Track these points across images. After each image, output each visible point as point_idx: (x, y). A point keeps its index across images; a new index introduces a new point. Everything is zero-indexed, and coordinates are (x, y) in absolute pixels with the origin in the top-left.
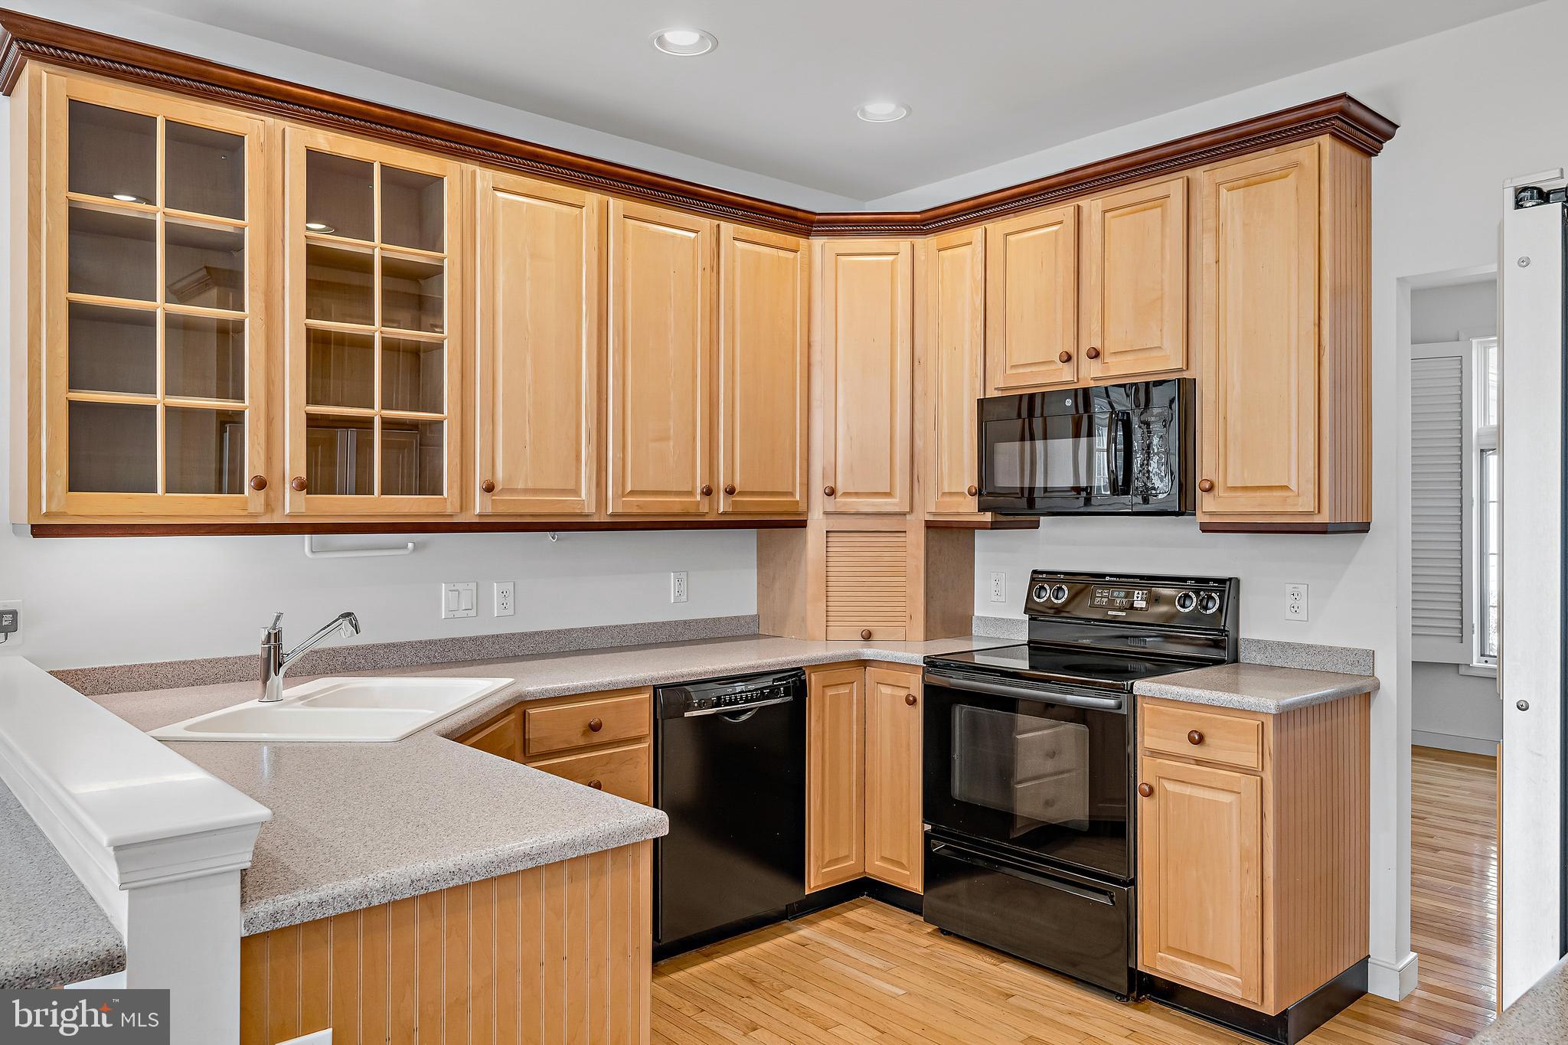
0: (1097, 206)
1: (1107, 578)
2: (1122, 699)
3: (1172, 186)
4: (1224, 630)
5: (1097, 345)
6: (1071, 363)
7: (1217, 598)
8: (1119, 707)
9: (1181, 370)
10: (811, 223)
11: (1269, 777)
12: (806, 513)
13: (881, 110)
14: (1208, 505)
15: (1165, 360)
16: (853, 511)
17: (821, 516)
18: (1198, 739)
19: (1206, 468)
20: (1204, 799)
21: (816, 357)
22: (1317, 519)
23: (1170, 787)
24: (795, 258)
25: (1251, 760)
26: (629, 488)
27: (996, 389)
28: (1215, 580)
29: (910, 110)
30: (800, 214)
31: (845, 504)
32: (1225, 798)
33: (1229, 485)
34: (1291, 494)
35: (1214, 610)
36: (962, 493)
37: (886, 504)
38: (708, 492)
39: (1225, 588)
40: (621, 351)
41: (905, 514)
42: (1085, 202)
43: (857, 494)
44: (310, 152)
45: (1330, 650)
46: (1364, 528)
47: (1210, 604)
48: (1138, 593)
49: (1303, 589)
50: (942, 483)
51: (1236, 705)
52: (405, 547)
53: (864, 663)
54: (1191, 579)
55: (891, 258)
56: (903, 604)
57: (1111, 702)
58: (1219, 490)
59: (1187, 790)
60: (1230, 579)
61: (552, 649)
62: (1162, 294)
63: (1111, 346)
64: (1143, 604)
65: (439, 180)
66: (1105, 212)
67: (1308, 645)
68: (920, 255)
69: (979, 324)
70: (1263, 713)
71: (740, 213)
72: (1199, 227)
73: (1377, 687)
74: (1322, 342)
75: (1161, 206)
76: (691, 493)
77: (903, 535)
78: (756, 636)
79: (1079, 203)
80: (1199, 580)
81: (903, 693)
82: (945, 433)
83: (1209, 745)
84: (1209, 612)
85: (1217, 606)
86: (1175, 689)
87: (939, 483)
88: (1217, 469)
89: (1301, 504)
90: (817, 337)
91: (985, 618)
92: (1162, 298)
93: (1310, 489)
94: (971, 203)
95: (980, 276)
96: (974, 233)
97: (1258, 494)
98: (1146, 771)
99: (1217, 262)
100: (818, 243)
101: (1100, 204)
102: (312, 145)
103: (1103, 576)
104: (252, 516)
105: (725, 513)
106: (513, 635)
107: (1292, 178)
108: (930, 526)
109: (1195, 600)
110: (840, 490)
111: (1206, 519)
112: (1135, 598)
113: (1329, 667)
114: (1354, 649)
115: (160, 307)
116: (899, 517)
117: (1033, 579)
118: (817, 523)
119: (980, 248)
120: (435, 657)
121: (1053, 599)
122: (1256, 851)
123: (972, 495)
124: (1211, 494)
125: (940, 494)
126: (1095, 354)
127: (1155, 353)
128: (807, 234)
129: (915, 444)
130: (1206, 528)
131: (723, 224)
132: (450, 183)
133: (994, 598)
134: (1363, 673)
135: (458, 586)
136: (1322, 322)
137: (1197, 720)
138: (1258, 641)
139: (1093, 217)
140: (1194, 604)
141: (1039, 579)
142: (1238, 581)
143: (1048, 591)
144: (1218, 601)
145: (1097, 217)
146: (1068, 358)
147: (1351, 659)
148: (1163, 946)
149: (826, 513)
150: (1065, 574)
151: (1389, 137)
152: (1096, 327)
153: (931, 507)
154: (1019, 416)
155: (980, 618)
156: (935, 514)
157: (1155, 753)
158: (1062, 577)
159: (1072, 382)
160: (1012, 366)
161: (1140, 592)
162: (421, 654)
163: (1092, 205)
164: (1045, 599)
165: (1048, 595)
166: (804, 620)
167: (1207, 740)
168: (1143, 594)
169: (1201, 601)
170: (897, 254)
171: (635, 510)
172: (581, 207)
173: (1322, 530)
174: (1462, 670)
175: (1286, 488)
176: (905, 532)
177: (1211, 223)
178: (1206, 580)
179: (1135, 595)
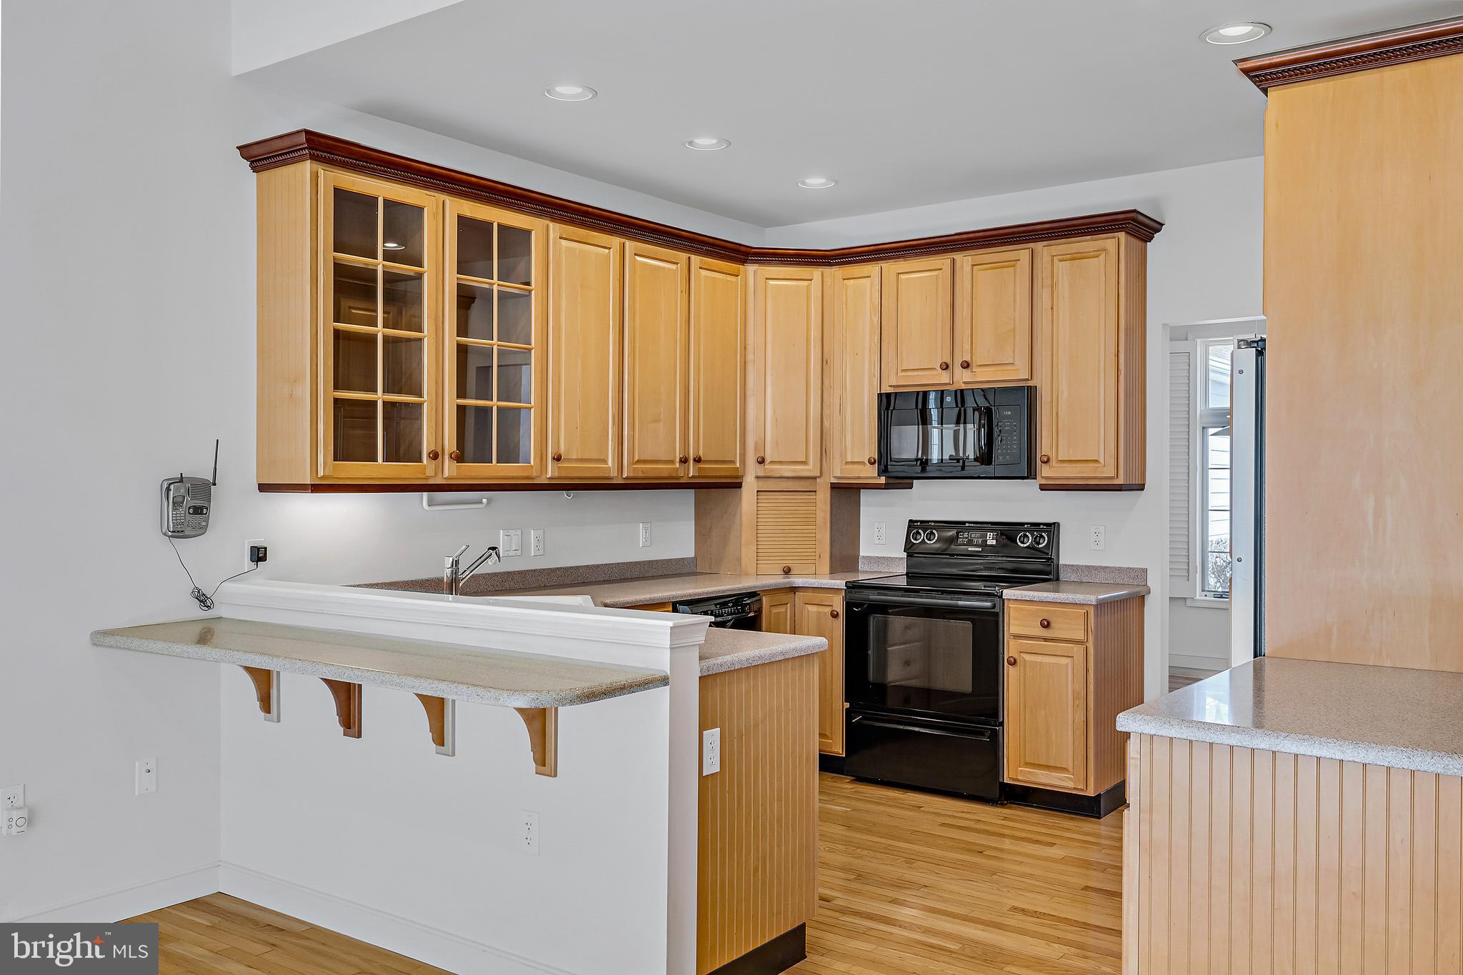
0: (968, 261)
1: (967, 525)
2: (995, 602)
3: (1021, 254)
4: (1051, 558)
5: (968, 359)
6: (948, 371)
7: (1046, 536)
8: (994, 607)
9: (1027, 380)
10: (747, 254)
11: (1091, 645)
12: (742, 477)
13: (816, 182)
14: (1045, 472)
15: (1016, 373)
16: (778, 475)
17: (753, 479)
18: (1046, 625)
19: (1045, 446)
20: (1050, 663)
21: (750, 357)
22: (1116, 482)
23: (1027, 657)
24: (737, 282)
25: (1080, 635)
26: (636, 459)
27: (889, 386)
28: (1044, 524)
29: (836, 182)
30: (742, 249)
31: (772, 470)
32: (1064, 661)
33: (1060, 459)
34: (1099, 465)
35: (1044, 544)
36: (863, 463)
37: (802, 470)
38: (684, 461)
39: (1052, 529)
40: (632, 355)
41: (816, 478)
42: (958, 256)
43: (780, 463)
44: (460, 218)
45: (1119, 569)
46: (1141, 487)
47: (1041, 541)
49: (1102, 529)
50: (846, 454)
51: (1071, 601)
52: (481, 502)
53: (794, 589)
54: (1028, 524)
55: (807, 283)
56: (814, 546)
57: (989, 604)
58: (1053, 462)
59: (1039, 659)
60: (1054, 523)
61: (568, 582)
62: (1015, 326)
63: (978, 360)
64: (994, 542)
65: (528, 232)
66: (973, 265)
67: (1105, 567)
68: (828, 282)
69: (876, 337)
70: (1088, 604)
71: (704, 248)
72: (1040, 284)
73: (1149, 592)
74: (1120, 367)
75: (1014, 266)
76: (672, 462)
77: (814, 493)
78: (695, 574)
79: (954, 257)
80: (1033, 524)
81: (828, 610)
82: (848, 417)
83: (1053, 628)
84: (1040, 546)
85: (1046, 542)
86: (1031, 593)
87: (843, 454)
88: (1051, 448)
89: (1106, 471)
90: (750, 342)
91: (870, 558)
92: (1014, 329)
93: (1112, 461)
94: (872, 248)
95: (877, 301)
96: (873, 269)
97: (1079, 465)
98: (1011, 648)
99: (1052, 308)
100: (751, 269)
101: (970, 260)
102: (461, 213)
103: (964, 523)
104: (427, 478)
105: (693, 477)
106: (544, 570)
107: (1102, 257)
108: (835, 487)
109: (1030, 538)
110: (768, 459)
111: (1044, 482)
112: (988, 538)
113: (1119, 581)
114: (1135, 568)
115: (380, 331)
116: (810, 481)
117: (909, 527)
118: (749, 484)
119: (877, 282)
120: (497, 585)
121: (926, 540)
122: (1083, 693)
123: (872, 463)
124: (1048, 465)
125: (843, 463)
126: (966, 365)
127: (1010, 367)
128: (743, 262)
129: (824, 425)
130: (1043, 488)
131: (693, 257)
132: (536, 235)
133: (877, 542)
134: (1141, 584)
135: (511, 532)
136: (1120, 354)
137: (1045, 612)
138: (1073, 566)
139: (965, 268)
140: (1030, 541)
141: (914, 526)
142: (1059, 524)
143: (923, 535)
144: (1046, 539)
145: (967, 268)
146: (945, 367)
147: (1132, 575)
148: (1022, 762)
149: (758, 477)
150: (935, 522)
151: (1159, 231)
152: (967, 346)
153: (837, 472)
154: (917, 407)
155: (865, 557)
156: (838, 478)
157: (1017, 637)
158: (933, 524)
159: (949, 384)
160: (903, 370)
161: (989, 534)
162: (488, 584)
163: (964, 260)
164: (920, 540)
165: (922, 538)
166: (739, 560)
167: (1052, 625)
168: (991, 535)
169: (1036, 538)
170: (811, 280)
171: (641, 475)
172: (610, 249)
173: (1119, 488)
174: (1189, 603)
175: (1097, 461)
176: (815, 491)
177: (1048, 282)
178: (1038, 524)
179: (988, 536)
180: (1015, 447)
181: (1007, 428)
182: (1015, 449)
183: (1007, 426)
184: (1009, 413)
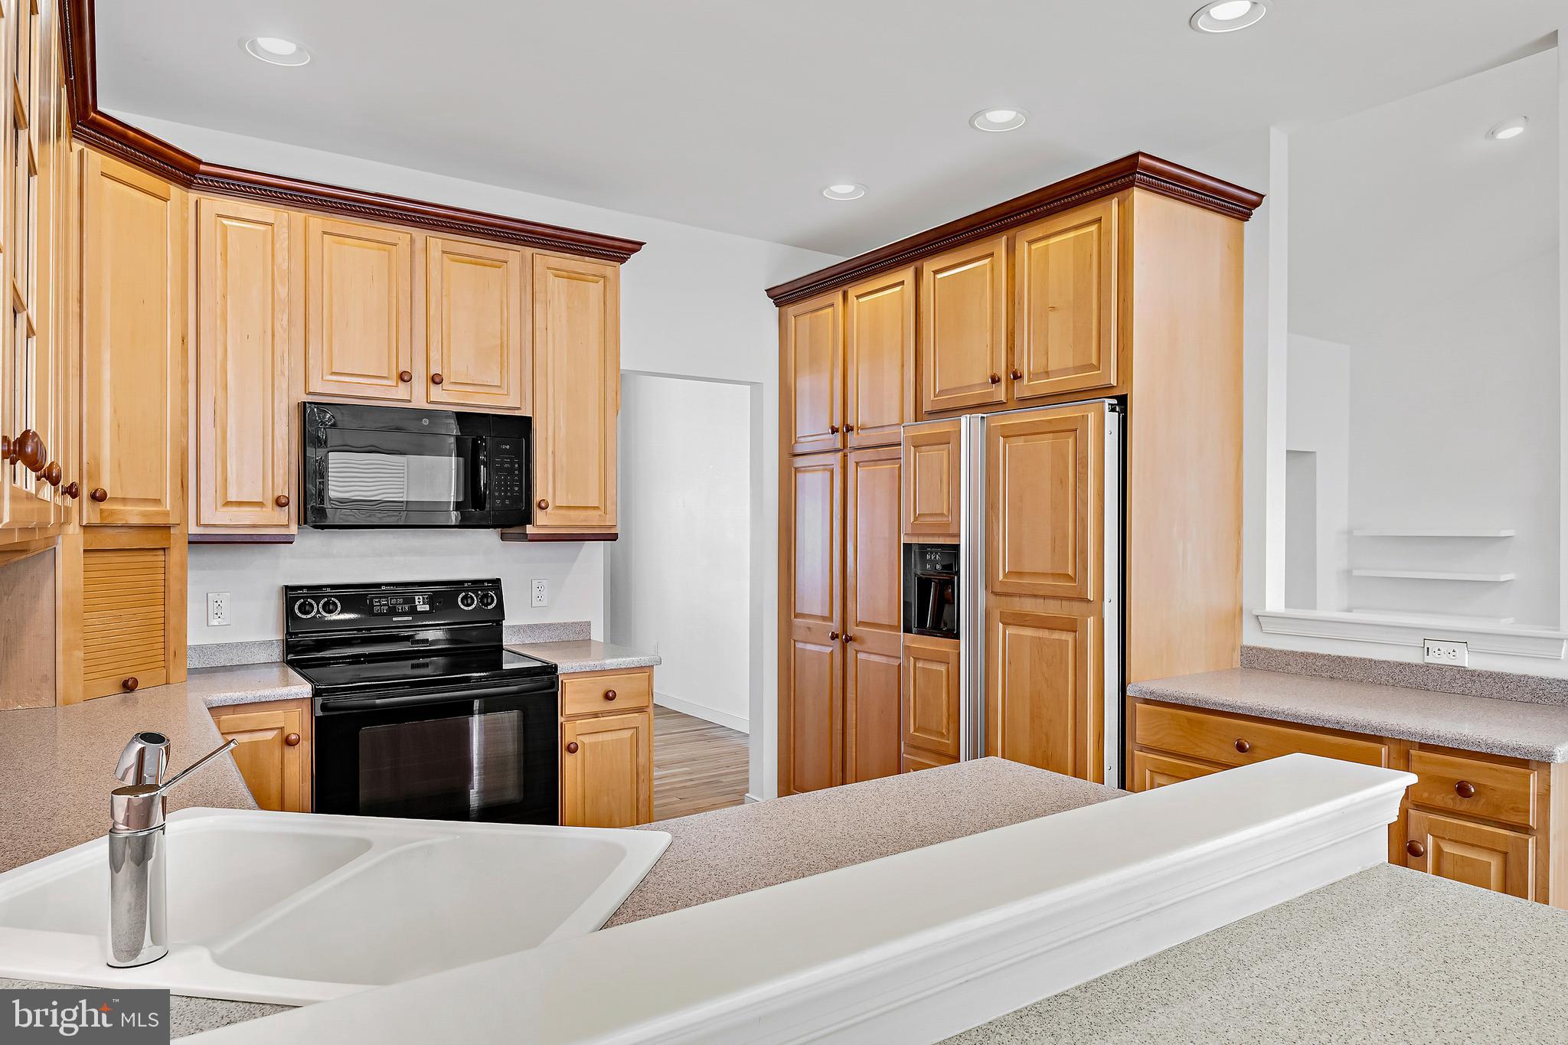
1: (383, 588)
5: (439, 372)
6: (409, 383)
7: (495, 595)
9: (518, 409)
14: (541, 519)
15: (504, 399)
16: (121, 522)
17: (78, 530)
19: (542, 488)
28: (488, 581)
31: (111, 513)
33: (557, 505)
34: (600, 512)
35: (494, 605)
37: (156, 514)
39: (498, 586)
41: (170, 528)
43: (124, 501)
45: (565, 625)
47: (490, 601)
48: (419, 598)
49: (549, 582)
50: (226, 490)
51: (637, 664)
56: (162, 640)
58: (550, 508)
62: (501, 342)
63: (455, 376)
64: (427, 608)
66: (445, 254)
67: (549, 625)
69: (285, 317)
75: (498, 268)
77: (163, 553)
79: (413, 233)
84: (490, 607)
85: (497, 601)
87: (220, 490)
88: (548, 492)
89: (608, 520)
91: (201, 647)
93: (614, 509)
95: (286, 265)
97: (578, 512)
99: (546, 329)
103: (378, 585)
107: (601, 284)
109: (474, 598)
110: (108, 494)
111: (535, 532)
112: (417, 603)
113: (564, 638)
114: (580, 623)
116: (162, 532)
118: (72, 539)
119: (286, 234)
121: (324, 614)
123: (284, 505)
124: (544, 511)
125: (221, 503)
126: (436, 380)
127: (496, 391)
133: (215, 622)
134: (586, 638)
138: (514, 627)
139: (433, 254)
140: (474, 602)
142: (497, 580)
143: (315, 606)
144: (496, 598)
145: (435, 257)
146: (404, 377)
147: (577, 630)
150: (332, 586)
152: (437, 356)
153: (208, 517)
155: (195, 648)
156: (211, 526)
158: (330, 590)
160: (333, 372)
161: (421, 597)
163: (431, 243)
164: (313, 613)
165: (316, 610)
168: (424, 598)
169: (481, 599)
170: (166, 200)
175: (597, 508)
176: (167, 549)
177: (542, 297)
178: (482, 581)
179: (417, 600)
180: (516, 489)
181: (506, 465)
182: (517, 492)
183: (507, 463)
184: (508, 447)
